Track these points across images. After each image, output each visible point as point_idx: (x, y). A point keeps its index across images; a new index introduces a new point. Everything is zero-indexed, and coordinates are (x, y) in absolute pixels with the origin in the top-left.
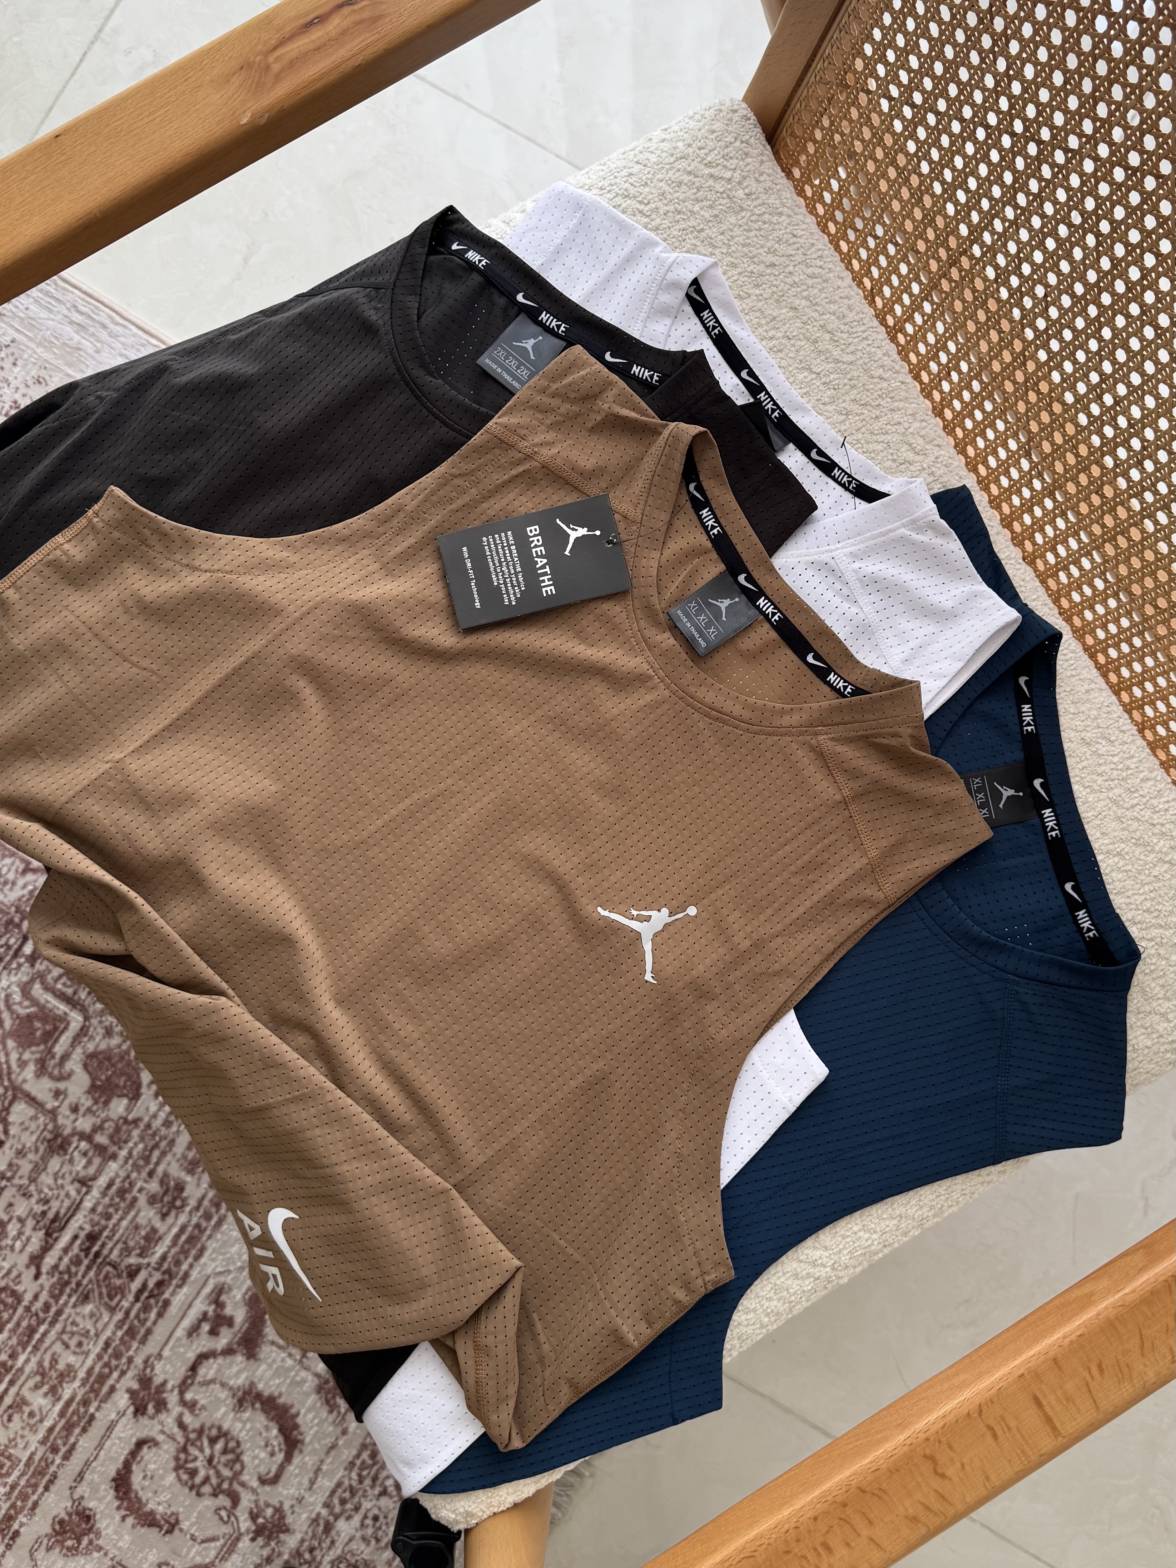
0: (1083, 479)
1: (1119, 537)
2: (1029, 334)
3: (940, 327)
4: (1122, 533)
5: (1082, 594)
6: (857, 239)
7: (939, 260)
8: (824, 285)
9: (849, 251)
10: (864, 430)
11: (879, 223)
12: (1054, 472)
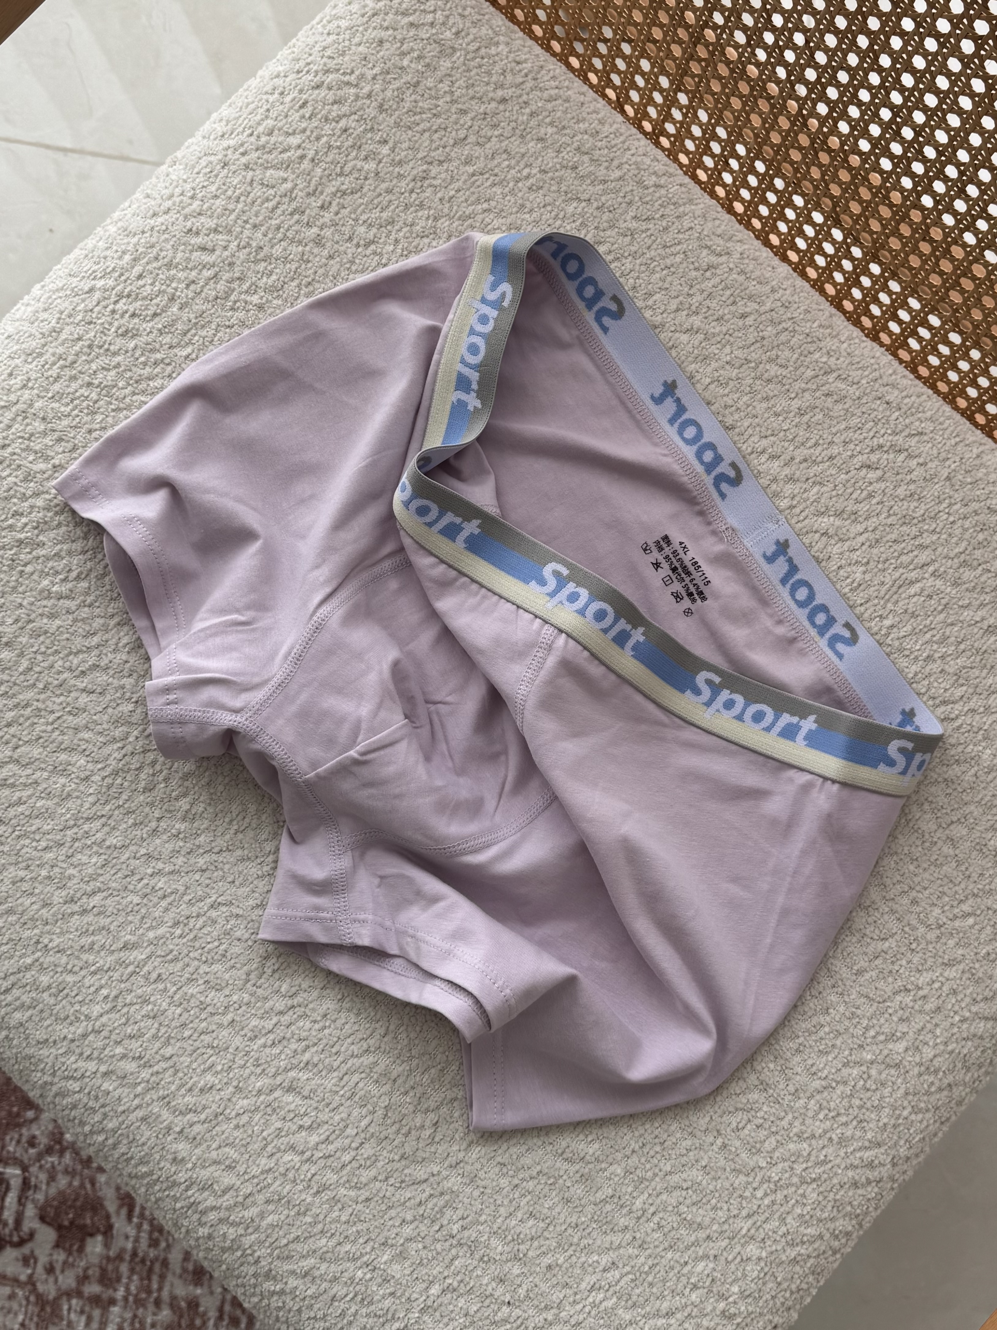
0: (905, 230)
1: (963, 281)
2: (802, 90)
3: (703, 116)
4: (964, 275)
5: (939, 355)
6: (586, 50)
7: (680, 42)
8: (567, 105)
9: (581, 66)
10: (655, 246)
11: (605, 24)
12: (871, 232)
